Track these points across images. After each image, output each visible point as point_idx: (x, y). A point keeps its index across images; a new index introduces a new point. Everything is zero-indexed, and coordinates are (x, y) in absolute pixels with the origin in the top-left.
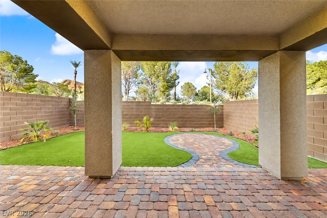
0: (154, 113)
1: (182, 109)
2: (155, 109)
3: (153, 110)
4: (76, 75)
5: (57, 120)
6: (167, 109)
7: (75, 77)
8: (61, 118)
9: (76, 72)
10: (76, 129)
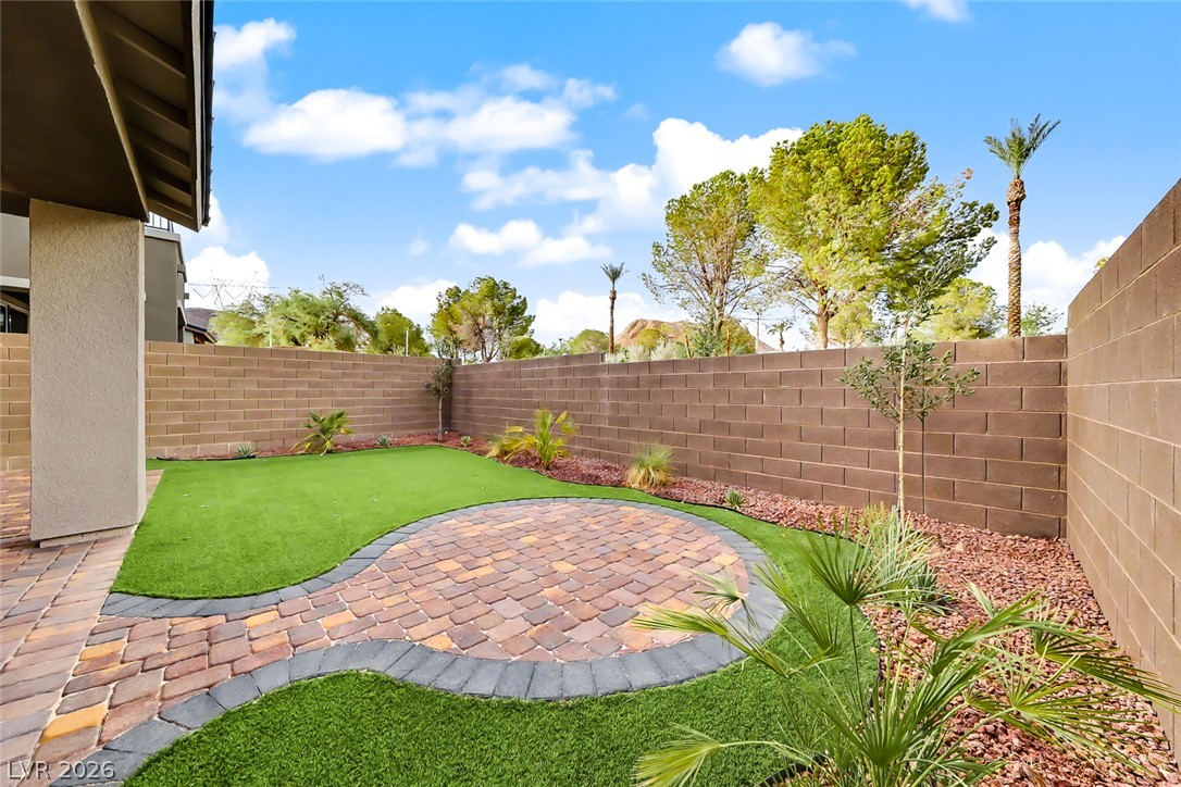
0: (606, 401)
1: (717, 379)
2: (611, 385)
3: (606, 389)
4: (613, 303)
5: (416, 413)
6: (652, 383)
7: (612, 308)
8: (426, 409)
9: (614, 293)
10: (440, 438)
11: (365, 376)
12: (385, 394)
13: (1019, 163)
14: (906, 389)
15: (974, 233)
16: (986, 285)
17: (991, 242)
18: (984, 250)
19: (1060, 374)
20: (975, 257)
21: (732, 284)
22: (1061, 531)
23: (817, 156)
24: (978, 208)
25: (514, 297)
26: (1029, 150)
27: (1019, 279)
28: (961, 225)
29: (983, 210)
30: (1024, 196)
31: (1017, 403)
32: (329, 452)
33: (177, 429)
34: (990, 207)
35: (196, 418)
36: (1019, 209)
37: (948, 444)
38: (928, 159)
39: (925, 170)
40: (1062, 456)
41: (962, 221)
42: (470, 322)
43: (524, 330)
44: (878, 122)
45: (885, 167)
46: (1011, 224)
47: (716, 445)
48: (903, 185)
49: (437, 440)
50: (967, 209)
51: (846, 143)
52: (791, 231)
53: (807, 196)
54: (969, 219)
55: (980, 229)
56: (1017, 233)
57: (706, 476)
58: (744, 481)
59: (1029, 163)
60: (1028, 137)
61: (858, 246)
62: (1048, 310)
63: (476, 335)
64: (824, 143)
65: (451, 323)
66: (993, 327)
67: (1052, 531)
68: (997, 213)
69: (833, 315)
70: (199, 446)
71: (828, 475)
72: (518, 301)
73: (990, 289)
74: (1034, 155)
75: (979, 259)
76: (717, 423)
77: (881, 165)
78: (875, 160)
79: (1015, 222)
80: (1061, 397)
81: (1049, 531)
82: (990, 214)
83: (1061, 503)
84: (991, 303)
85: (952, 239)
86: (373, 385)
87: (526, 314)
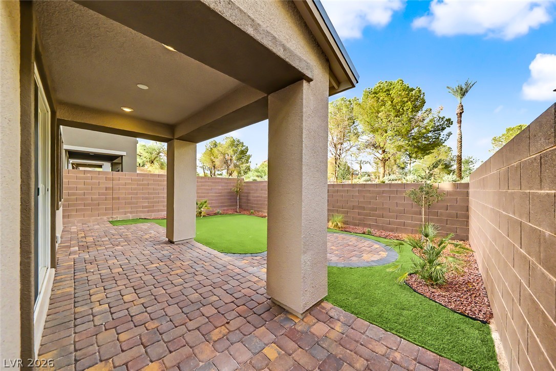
8: (232, 199)
10: (238, 211)
11: (209, 186)
12: (216, 193)
13: (461, 98)
14: (425, 197)
15: (443, 129)
16: (448, 146)
17: (450, 134)
18: (447, 137)
19: (467, 194)
20: (444, 139)
21: (345, 145)
22: (468, 239)
23: (382, 96)
24: (445, 119)
25: (243, 146)
26: (464, 93)
27: (461, 146)
28: (438, 125)
29: (447, 120)
30: (463, 112)
31: (456, 202)
32: (204, 216)
33: (146, 207)
34: (450, 120)
35: (152, 202)
36: (461, 117)
37: (437, 214)
38: (425, 98)
39: (424, 102)
40: (468, 217)
41: (439, 124)
42: (222, 157)
43: (247, 161)
44: (406, 83)
45: (409, 103)
46: (458, 122)
47: (359, 214)
48: (416, 109)
49: (237, 212)
50: (441, 120)
51: (394, 91)
52: (371, 126)
53: (378, 112)
54: (441, 123)
55: (445, 128)
56: (460, 127)
57: (355, 225)
58: (370, 226)
59: (465, 98)
60: (464, 87)
61: (398, 133)
62: (473, 158)
63: (225, 163)
64: (384, 90)
65: (213, 158)
66: (451, 164)
67: (465, 239)
68: (452, 122)
69: (387, 160)
70: (153, 214)
71: (399, 224)
72: (244, 148)
73: (450, 148)
74: (467, 95)
75: (445, 140)
76: (360, 207)
77: (407, 102)
78: (405, 99)
79: (460, 122)
80: (468, 201)
81: (464, 239)
82: (449, 122)
83: (467, 230)
84: (450, 154)
85: (435, 131)
86: (212, 189)
87: (248, 154)
